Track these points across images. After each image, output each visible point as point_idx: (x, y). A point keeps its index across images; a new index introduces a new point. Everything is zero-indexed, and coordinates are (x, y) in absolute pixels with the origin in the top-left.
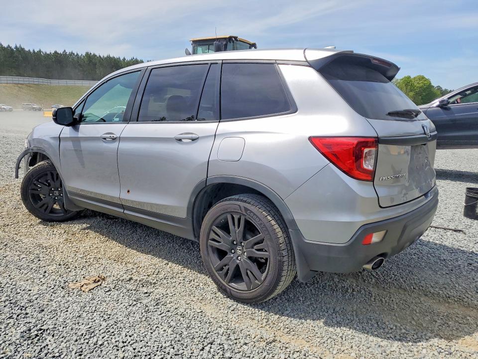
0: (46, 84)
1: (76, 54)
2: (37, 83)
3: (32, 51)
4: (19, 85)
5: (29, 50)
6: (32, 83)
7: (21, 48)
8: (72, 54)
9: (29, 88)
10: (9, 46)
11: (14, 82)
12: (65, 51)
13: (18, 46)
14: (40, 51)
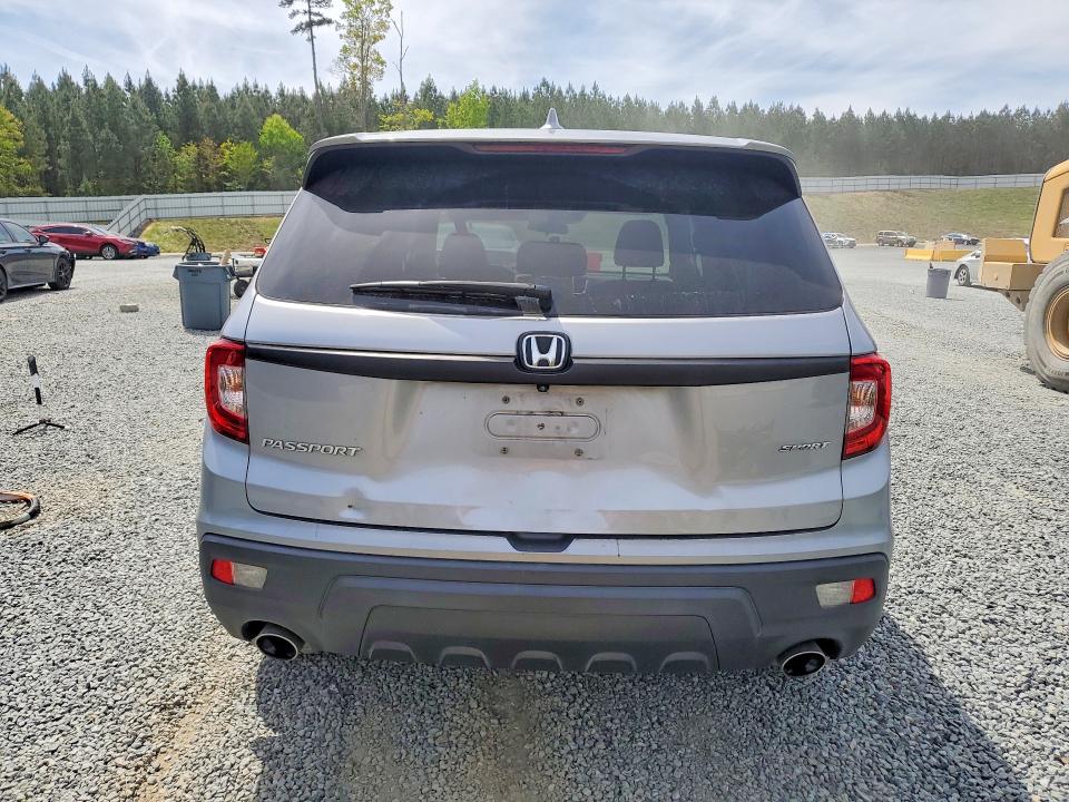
0: (948, 187)
1: (1032, 112)
2: (928, 186)
3: (930, 118)
4: (889, 194)
5: (925, 118)
6: (918, 186)
7: (909, 116)
8: (1024, 111)
9: (906, 198)
10: (884, 113)
11: (881, 187)
12: (1006, 107)
13: (903, 111)
14: (948, 116)
